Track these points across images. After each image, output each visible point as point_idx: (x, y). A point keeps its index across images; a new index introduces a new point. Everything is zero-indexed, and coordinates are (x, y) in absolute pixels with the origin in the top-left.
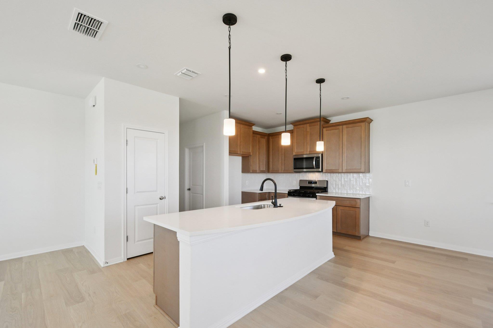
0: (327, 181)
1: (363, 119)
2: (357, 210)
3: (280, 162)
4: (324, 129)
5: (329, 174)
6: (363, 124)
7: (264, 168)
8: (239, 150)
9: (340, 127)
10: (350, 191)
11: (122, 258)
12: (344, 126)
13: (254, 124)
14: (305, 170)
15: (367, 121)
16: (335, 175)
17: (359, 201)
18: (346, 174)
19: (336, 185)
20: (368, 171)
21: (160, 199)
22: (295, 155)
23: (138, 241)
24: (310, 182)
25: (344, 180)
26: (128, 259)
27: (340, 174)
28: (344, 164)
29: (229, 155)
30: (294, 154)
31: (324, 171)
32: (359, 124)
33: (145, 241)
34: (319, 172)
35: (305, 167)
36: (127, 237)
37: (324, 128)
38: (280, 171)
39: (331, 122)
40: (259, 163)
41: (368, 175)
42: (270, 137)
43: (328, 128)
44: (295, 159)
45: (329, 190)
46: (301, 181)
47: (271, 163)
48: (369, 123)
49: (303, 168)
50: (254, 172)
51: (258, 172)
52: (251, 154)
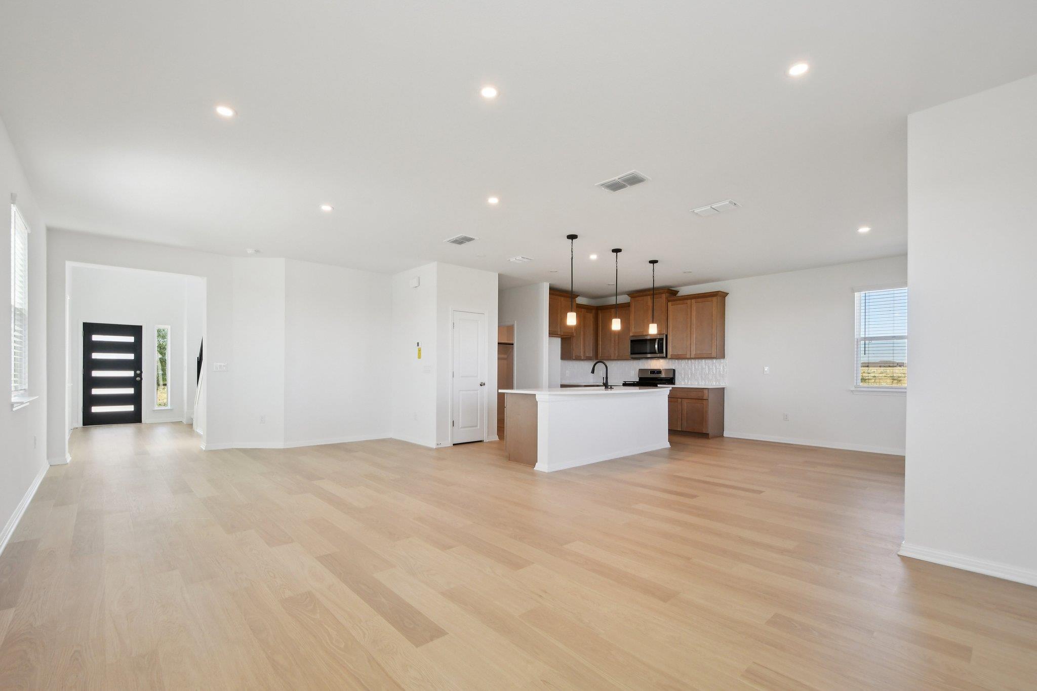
0: (674, 370)
1: (715, 293)
2: (704, 402)
3: (613, 345)
4: (670, 304)
5: (676, 361)
6: (714, 299)
7: (590, 353)
8: (559, 330)
9: (689, 301)
10: (702, 381)
11: (449, 443)
12: (693, 301)
13: (578, 296)
14: (649, 356)
15: (721, 296)
16: (683, 363)
17: (706, 392)
18: (697, 361)
19: (685, 375)
20: (722, 355)
21: (481, 385)
22: (633, 336)
23: (461, 428)
24: (653, 372)
25: (695, 368)
26: (454, 445)
27: (690, 361)
28: (693, 348)
29: (549, 336)
30: (631, 334)
31: (669, 356)
32: (710, 299)
33: (466, 429)
34: (663, 358)
35: (648, 351)
36: (453, 421)
37: (669, 301)
38: (612, 358)
39: (677, 295)
40: (584, 347)
41: (722, 361)
42: (599, 312)
43: (674, 302)
44: (632, 341)
45: (677, 381)
46: (641, 371)
47: (600, 346)
48: (725, 297)
49: (646, 353)
50: (578, 358)
51: (582, 358)
52: (575, 334)
